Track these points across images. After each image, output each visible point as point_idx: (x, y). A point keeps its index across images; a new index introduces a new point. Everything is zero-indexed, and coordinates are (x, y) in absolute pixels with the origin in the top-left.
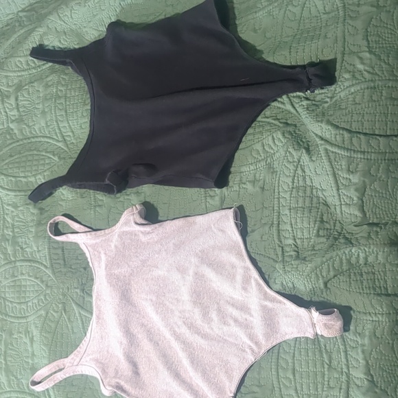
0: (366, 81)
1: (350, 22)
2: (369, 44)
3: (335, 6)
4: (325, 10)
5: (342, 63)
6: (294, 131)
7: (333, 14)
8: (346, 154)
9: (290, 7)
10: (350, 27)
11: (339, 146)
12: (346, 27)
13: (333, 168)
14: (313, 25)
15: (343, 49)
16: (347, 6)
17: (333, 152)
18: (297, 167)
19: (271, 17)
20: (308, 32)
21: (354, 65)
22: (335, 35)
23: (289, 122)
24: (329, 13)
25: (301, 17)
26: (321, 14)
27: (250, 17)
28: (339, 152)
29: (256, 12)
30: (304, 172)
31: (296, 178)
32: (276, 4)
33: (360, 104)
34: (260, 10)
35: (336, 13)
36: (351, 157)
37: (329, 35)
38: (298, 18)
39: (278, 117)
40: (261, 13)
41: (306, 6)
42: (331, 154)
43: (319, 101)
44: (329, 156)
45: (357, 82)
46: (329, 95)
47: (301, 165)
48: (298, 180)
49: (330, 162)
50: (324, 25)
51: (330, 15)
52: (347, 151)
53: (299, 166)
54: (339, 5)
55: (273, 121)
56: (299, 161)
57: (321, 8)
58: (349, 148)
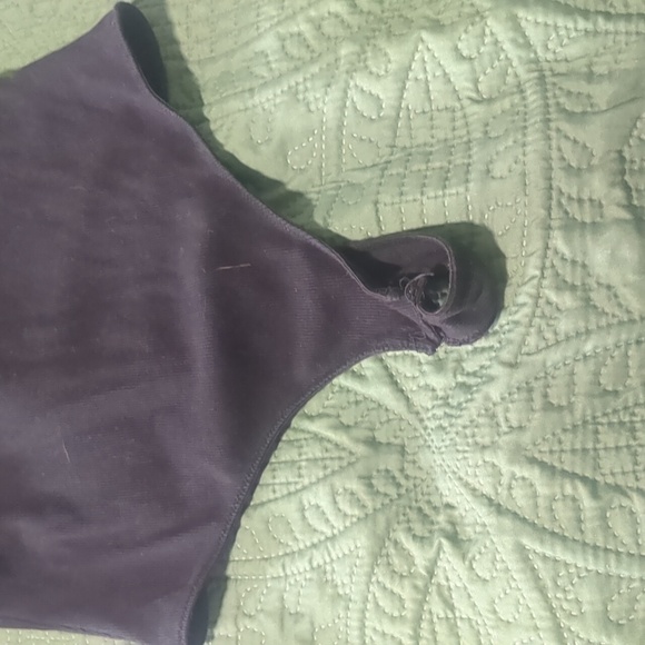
0: (632, 321)
1: (566, 127)
2: (629, 197)
3: (510, 79)
4: (478, 91)
5: (545, 256)
6: (402, 470)
7: (506, 104)
8: (591, 567)
9: (361, 80)
10: (567, 146)
11: (564, 539)
12: (554, 143)
13: (551, 609)
14: (441, 135)
15: (543, 212)
16: (550, 80)
17: (545, 558)
18: (426, 592)
19: (303, 109)
20: (427, 157)
21: (584, 266)
22: (518, 168)
23: (381, 436)
24: (490, 100)
25: (399, 108)
26: (466, 102)
27: (235, 104)
28: (569, 558)
29: (251, 90)
30: (452, 608)
31: (424, 625)
32: (315, 69)
33: (616, 393)
34: (265, 85)
35: (517, 99)
36: (609, 576)
37: (499, 169)
38: (387, 111)
39: (345, 420)
40: (269, 93)
41: (411, 75)
42: (538, 564)
43: (474, 374)
44: (533, 569)
45: (603, 322)
46: (506, 355)
47: (439, 585)
48: (434, 632)
49: (542, 590)
50: (478, 135)
51: (497, 107)
52: (596, 557)
53: (433, 589)
54: (524, 76)
55: (330, 434)
56: (431, 574)
57: (463, 84)
58: (600, 543)
